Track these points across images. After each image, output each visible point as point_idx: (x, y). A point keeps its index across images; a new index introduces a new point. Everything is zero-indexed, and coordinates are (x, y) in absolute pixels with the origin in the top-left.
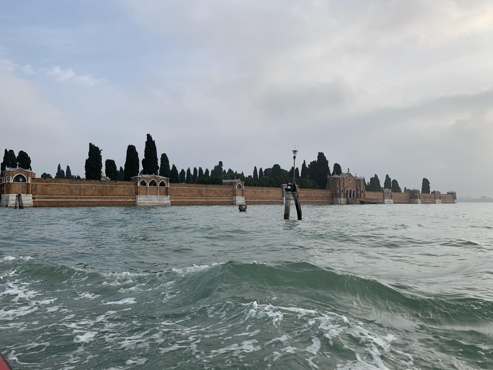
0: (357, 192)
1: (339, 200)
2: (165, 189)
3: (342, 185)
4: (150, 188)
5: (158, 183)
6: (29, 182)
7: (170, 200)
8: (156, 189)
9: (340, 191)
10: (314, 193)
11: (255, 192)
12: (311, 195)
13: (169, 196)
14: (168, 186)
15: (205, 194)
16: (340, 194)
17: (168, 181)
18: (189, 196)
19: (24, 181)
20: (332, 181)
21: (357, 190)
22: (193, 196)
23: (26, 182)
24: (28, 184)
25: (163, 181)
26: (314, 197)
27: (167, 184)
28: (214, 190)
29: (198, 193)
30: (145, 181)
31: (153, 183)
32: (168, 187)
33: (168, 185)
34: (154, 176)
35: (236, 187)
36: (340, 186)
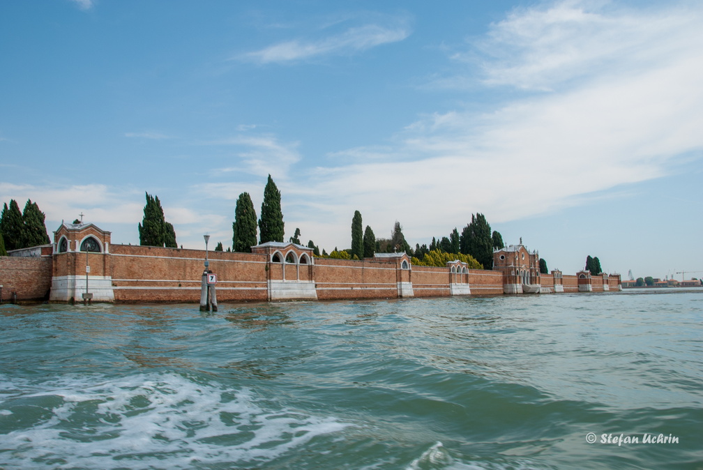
1: (514, 287)
2: (307, 268)
3: (517, 262)
4: (287, 266)
5: (297, 257)
6: (107, 252)
7: (316, 289)
8: (294, 269)
9: (515, 273)
10: (484, 276)
12: (481, 280)
13: (313, 282)
14: (313, 264)
15: (361, 277)
16: (515, 277)
19: (97, 249)
20: (502, 257)
23: (100, 251)
24: (105, 255)
25: (305, 255)
27: (311, 259)
29: (351, 276)
30: (280, 252)
31: (290, 258)
32: (311, 266)
33: (312, 261)
34: (292, 244)
35: (401, 265)
36: (514, 265)
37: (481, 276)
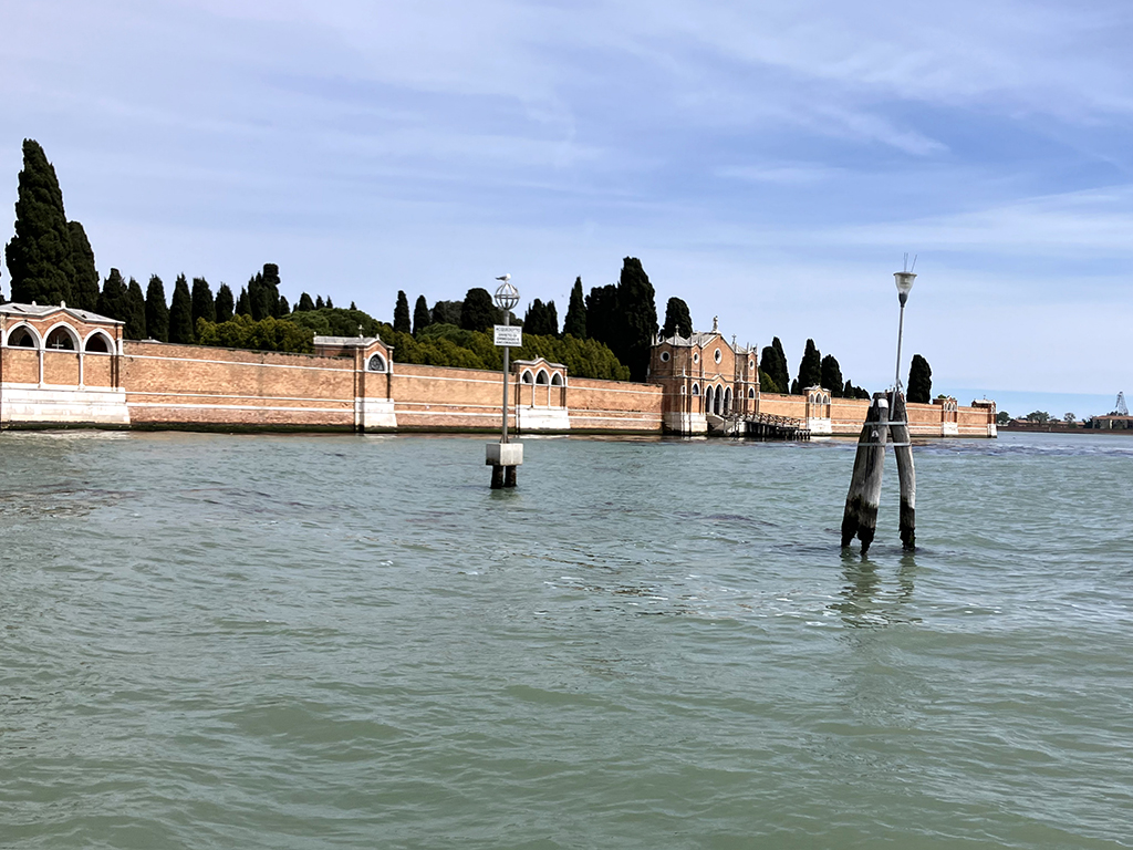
0: (736, 395)
1: (686, 418)
2: (106, 362)
3: (695, 368)
4: (50, 358)
5: (79, 337)
7: (128, 404)
8: (72, 362)
9: (689, 391)
10: (610, 393)
11: (426, 384)
12: (602, 401)
13: (121, 389)
14: (121, 353)
15: (255, 385)
16: (689, 398)
17: (120, 333)
18: (197, 392)
20: (666, 357)
21: (737, 387)
22: (211, 393)
25: (99, 333)
26: (613, 407)
27: (117, 343)
28: (285, 373)
29: (229, 382)
30: (31, 326)
31: (61, 339)
32: (117, 356)
33: (120, 347)
34: (63, 310)
35: (367, 362)
36: (689, 373)
37: (603, 393)
